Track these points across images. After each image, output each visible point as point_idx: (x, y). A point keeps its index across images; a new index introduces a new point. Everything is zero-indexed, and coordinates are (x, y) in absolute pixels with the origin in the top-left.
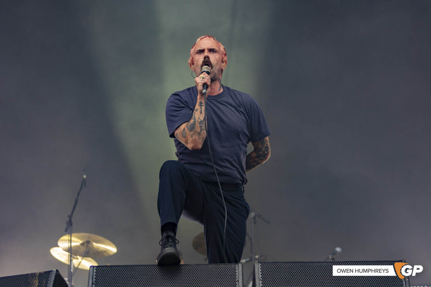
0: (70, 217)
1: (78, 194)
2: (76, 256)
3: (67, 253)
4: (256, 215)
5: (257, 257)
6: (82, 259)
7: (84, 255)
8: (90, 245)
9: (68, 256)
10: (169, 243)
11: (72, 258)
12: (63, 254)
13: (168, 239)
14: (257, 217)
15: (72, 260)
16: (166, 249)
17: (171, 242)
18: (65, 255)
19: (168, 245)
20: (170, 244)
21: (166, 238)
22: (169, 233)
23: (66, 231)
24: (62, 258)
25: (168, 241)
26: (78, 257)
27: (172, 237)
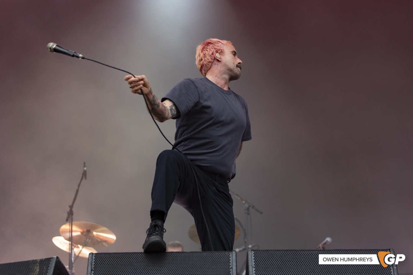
0: (71, 207)
1: (79, 186)
2: (77, 245)
3: (68, 242)
4: (250, 206)
5: (250, 246)
6: (82, 248)
7: (84, 244)
8: (90, 234)
9: (69, 245)
10: (155, 232)
11: (73, 247)
12: (65, 243)
13: (155, 228)
14: (250, 208)
15: (73, 249)
16: (152, 237)
17: (157, 231)
18: (66, 243)
19: (154, 234)
20: (157, 233)
21: (154, 227)
22: (158, 222)
23: (67, 221)
24: (63, 246)
25: (155, 230)
26: (79, 246)
27: (160, 226)
